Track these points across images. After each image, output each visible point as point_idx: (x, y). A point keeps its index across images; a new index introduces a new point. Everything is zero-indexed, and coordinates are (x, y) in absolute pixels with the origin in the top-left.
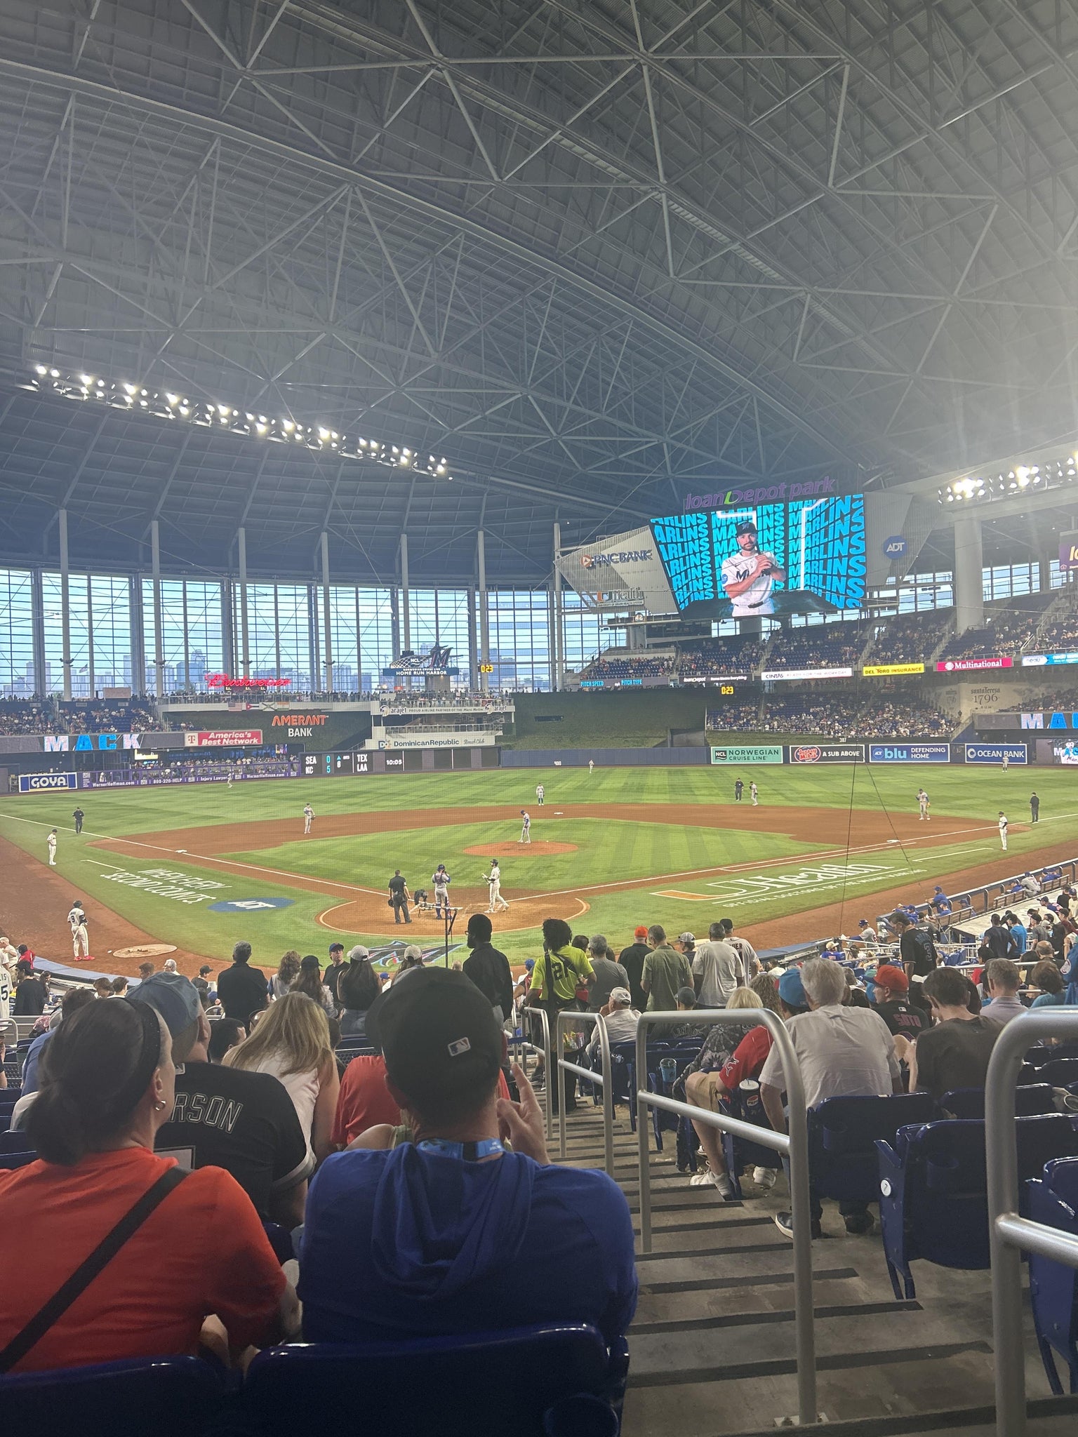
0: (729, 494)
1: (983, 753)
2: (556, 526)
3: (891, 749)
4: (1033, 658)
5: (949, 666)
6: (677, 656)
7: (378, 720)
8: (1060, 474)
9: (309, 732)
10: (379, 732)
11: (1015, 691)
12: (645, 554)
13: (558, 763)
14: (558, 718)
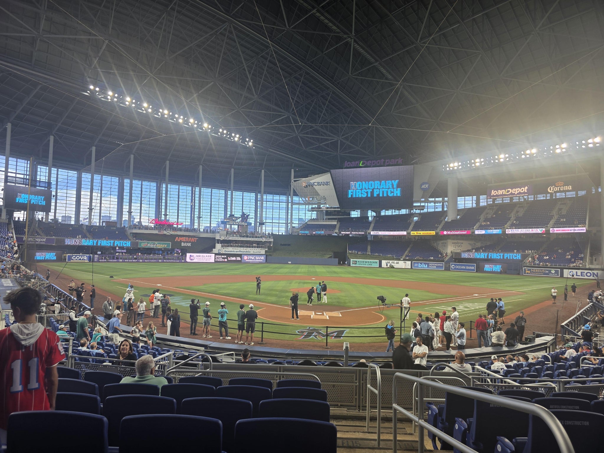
0: (362, 162)
1: (458, 267)
2: (293, 170)
3: (421, 263)
4: (480, 231)
5: (445, 233)
6: (337, 223)
7: (219, 241)
8: (492, 161)
9: (190, 244)
10: (218, 246)
11: (469, 244)
12: (327, 183)
13: (290, 262)
14: (289, 245)
